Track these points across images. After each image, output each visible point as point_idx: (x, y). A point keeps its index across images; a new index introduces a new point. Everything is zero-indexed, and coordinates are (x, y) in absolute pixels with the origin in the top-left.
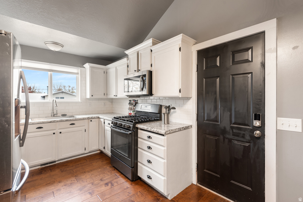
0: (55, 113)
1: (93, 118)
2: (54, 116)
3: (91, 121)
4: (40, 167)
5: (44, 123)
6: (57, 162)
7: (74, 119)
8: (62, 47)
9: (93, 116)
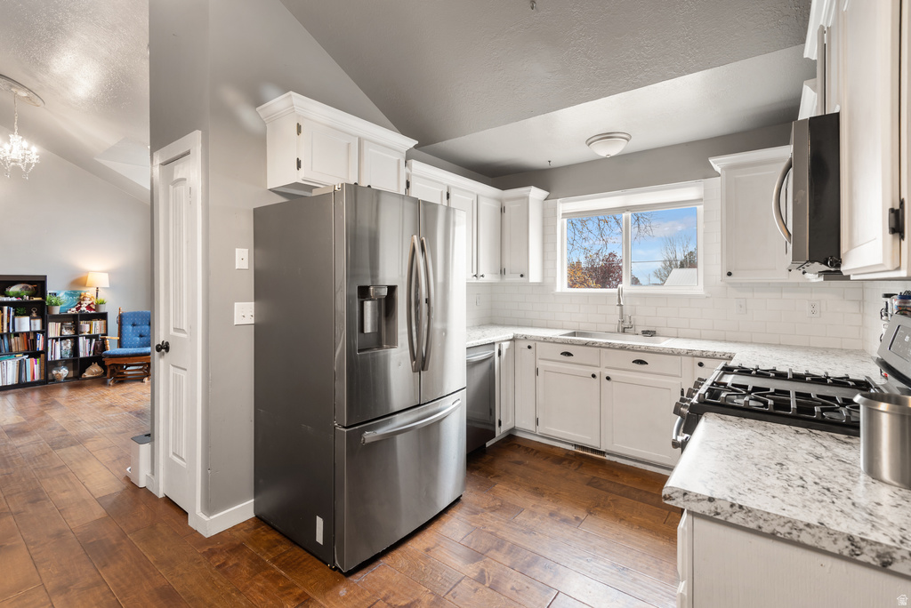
0: (627, 324)
1: (707, 357)
2: (624, 332)
3: (701, 364)
4: (572, 448)
5: (573, 344)
6: (607, 457)
7: (643, 348)
8: (628, 140)
9: (710, 350)
